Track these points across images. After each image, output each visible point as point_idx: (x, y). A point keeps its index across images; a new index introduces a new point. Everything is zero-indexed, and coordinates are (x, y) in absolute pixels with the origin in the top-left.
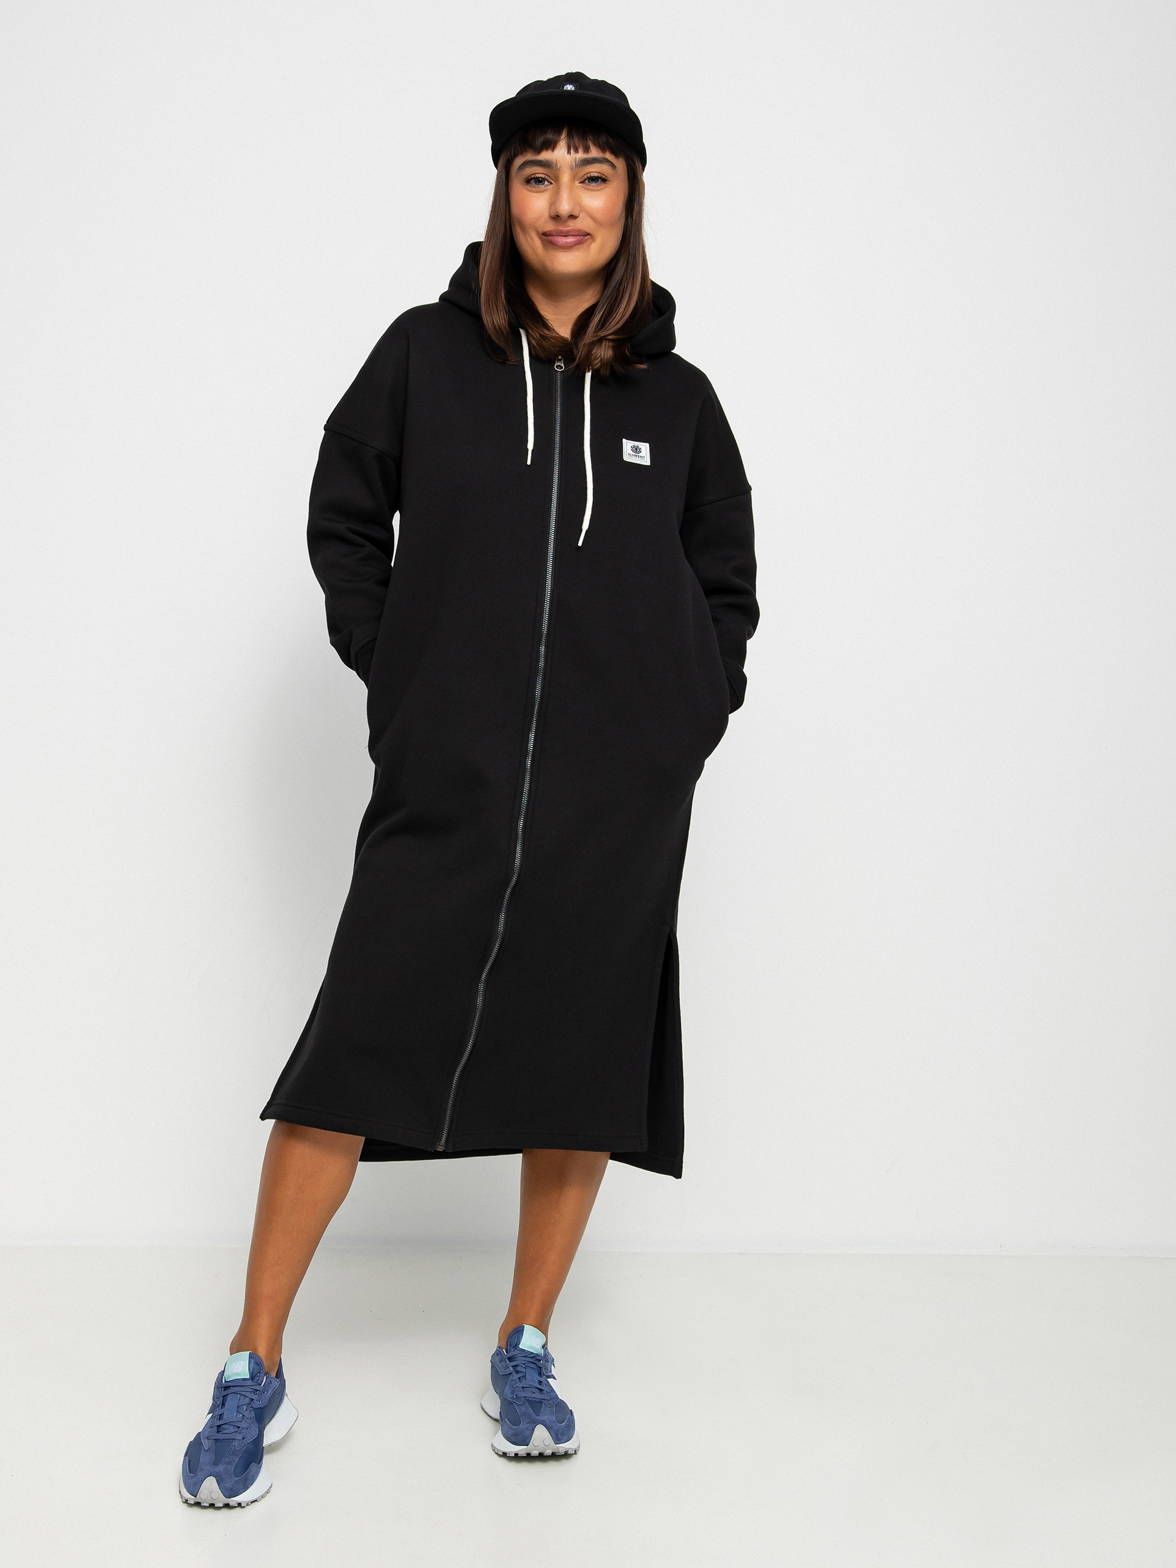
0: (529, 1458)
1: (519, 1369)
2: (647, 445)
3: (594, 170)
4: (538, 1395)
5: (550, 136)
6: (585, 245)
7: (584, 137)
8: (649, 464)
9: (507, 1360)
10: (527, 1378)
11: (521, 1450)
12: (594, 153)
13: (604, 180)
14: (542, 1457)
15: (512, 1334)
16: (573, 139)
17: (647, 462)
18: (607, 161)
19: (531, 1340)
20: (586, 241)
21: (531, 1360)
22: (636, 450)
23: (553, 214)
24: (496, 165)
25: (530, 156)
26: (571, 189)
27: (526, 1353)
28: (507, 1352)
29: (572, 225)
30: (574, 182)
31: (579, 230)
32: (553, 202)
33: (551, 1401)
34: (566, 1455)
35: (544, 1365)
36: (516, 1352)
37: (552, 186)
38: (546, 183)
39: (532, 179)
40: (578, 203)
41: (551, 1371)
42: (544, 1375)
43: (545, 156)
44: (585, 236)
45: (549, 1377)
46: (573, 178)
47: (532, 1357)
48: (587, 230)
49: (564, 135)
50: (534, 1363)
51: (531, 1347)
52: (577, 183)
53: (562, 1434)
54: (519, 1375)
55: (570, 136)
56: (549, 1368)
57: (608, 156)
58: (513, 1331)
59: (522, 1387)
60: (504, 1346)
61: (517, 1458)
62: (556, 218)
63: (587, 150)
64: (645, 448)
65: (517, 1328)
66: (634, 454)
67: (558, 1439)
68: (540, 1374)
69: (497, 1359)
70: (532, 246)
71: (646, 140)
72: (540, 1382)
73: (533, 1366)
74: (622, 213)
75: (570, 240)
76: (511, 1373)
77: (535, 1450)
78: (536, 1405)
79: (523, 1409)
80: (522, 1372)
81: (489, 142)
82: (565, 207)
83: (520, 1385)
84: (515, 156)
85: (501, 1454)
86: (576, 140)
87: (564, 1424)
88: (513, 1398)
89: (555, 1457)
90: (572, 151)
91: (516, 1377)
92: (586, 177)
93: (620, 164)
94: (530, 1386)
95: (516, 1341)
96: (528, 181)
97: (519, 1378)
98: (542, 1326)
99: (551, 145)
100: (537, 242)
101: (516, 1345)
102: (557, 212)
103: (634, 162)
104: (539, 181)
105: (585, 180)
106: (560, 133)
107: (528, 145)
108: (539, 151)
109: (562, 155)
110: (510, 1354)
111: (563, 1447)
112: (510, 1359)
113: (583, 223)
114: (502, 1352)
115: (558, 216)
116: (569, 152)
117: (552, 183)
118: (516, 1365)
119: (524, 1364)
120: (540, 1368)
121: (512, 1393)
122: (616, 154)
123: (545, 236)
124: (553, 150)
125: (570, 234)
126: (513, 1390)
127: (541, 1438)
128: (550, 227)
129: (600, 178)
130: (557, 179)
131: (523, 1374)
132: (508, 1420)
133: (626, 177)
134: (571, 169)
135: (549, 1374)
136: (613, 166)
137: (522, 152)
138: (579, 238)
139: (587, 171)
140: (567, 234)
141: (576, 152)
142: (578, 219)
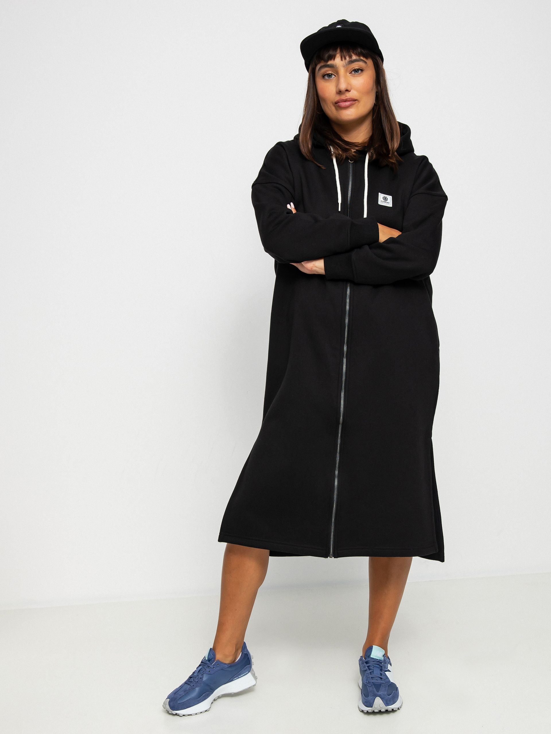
0: (374, 713)
1: (371, 668)
2: (391, 197)
3: (356, 65)
4: (380, 681)
5: (331, 53)
6: (355, 105)
7: (348, 51)
8: (392, 206)
9: (365, 663)
10: (374, 672)
11: (369, 709)
12: (354, 57)
13: (362, 70)
14: (380, 712)
15: (368, 650)
16: (343, 53)
17: (390, 205)
18: (362, 60)
19: (377, 653)
20: (355, 103)
21: (377, 663)
22: (385, 199)
23: (338, 91)
24: (308, 71)
25: (322, 64)
26: (345, 77)
27: (374, 660)
28: (365, 659)
29: (349, 95)
30: (347, 74)
31: (351, 98)
32: (337, 84)
33: (386, 684)
34: (393, 711)
35: (384, 665)
36: (369, 659)
37: (336, 77)
38: (333, 76)
39: (325, 75)
40: (349, 84)
41: (387, 668)
42: (383, 670)
43: (330, 62)
44: (355, 101)
45: (386, 671)
46: (346, 71)
47: (378, 662)
48: (356, 98)
49: (338, 51)
50: (378, 665)
51: (376, 657)
52: (348, 74)
53: (390, 701)
54: (371, 671)
55: (341, 51)
56: (386, 666)
57: (362, 58)
58: (368, 649)
59: (372, 677)
60: (364, 656)
61: (368, 713)
62: (340, 92)
63: (350, 57)
64: (390, 198)
65: (370, 647)
66: (384, 201)
67: (387, 704)
68: (381, 670)
69: (361, 662)
70: (331, 111)
71: (381, 48)
72: (381, 674)
73: (378, 666)
74: (373, 86)
75: (348, 103)
76: (366, 670)
77: (376, 709)
78: (378, 687)
79: (371, 689)
80: (372, 669)
81: (303, 61)
82: (343, 86)
83: (370, 676)
84: (316, 65)
85: (361, 711)
86: (345, 53)
87: (391, 695)
88: (367, 683)
89: (387, 712)
90: (343, 58)
91: (369, 671)
92: (352, 70)
93: (370, 62)
94: (375, 676)
95: (369, 653)
96: (323, 76)
97: (370, 672)
98: (384, 646)
99: (333, 57)
100: (333, 108)
101: (369, 656)
102: (339, 89)
103: (377, 60)
104: (329, 75)
105: (352, 71)
106: (336, 51)
107: (320, 59)
108: (327, 61)
109: (338, 61)
110: (366, 660)
111: (390, 708)
112: (367, 663)
113: (353, 94)
114: (362, 659)
115: (340, 91)
116: (342, 60)
117: (336, 76)
118: (369, 666)
119: (373, 665)
120: (381, 667)
121: (367, 680)
122: (366, 58)
123: (336, 104)
124: (334, 60)
126: (367, 679)
127: (378, 703)
128: (337, 98)
129: (360, 69)
130: (337, 73)
131: (372, 670)
132: (364, 694)
133: (374, 68)
134: (344, 66)
135: (386, 670)
136: (366, 62)
137: (319, 62)
138: (352, 102)
139: (352, 67)
140: (346, 101)
141: (345, 59)
142: (350, 92)
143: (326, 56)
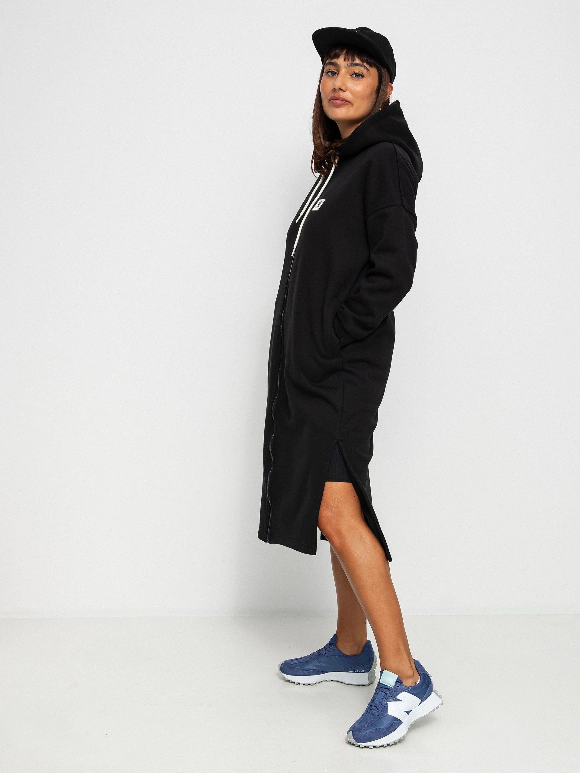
3: (360, 70)
5: (337, 51)
12: (357, 61)
13: (363, 77)
18: (364, 66)
20: (347, 104)
25: (331, 60)
26: (345, 77)
29: (342, 95)
31: (344, 98)
39: (330, 71)
40: (344, 84)
43: (334, 61)
44: (347, 102)
46: (347, 72)
48: (348, 100)
49: (344, 53)
52: (348, 75)
55: (347, 53)
57: (365, 64)
63: (354, 60)
74: (372, 94)
75: (339, 102)
90: (346, 59)
93: (373, 70)
96: (328, 72)
99: (337, 56)
102: (334, 87)
103: (381, 71)
104: (334, 74)
105: (353, 74)
108: (333, 58)
109: (341, 61)
113: (347, 95)
115: (335, 89)
116: (345, 60)
117: (337, 75)
122: (371, 65)
123: (331, 100)
124: (338, 59)
125: (339, 99)
128: (332, 95)
129: (361, 75)
130: (339, 72)
134: (346, 67)
136: (368, 70)
138: (343, 102)
139: (354, 70)
140: (338, 99)
141: (348, 60)
142: (345, 93)
143: (333, 53)
